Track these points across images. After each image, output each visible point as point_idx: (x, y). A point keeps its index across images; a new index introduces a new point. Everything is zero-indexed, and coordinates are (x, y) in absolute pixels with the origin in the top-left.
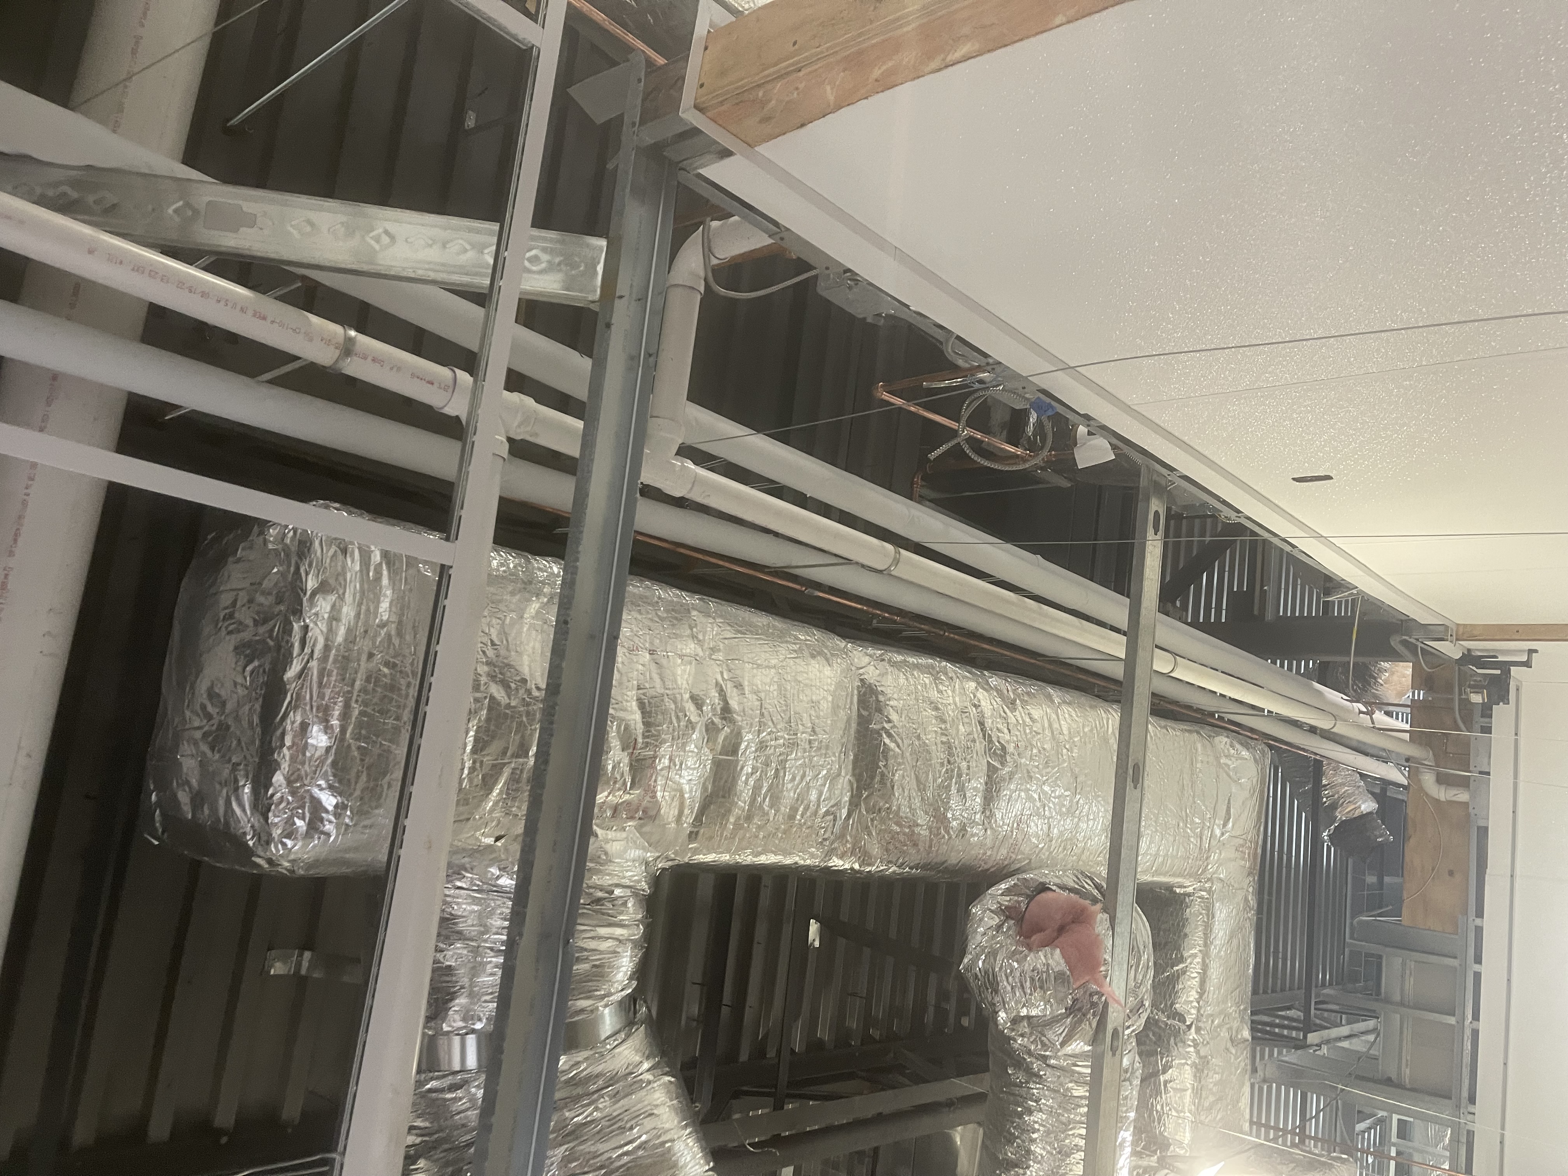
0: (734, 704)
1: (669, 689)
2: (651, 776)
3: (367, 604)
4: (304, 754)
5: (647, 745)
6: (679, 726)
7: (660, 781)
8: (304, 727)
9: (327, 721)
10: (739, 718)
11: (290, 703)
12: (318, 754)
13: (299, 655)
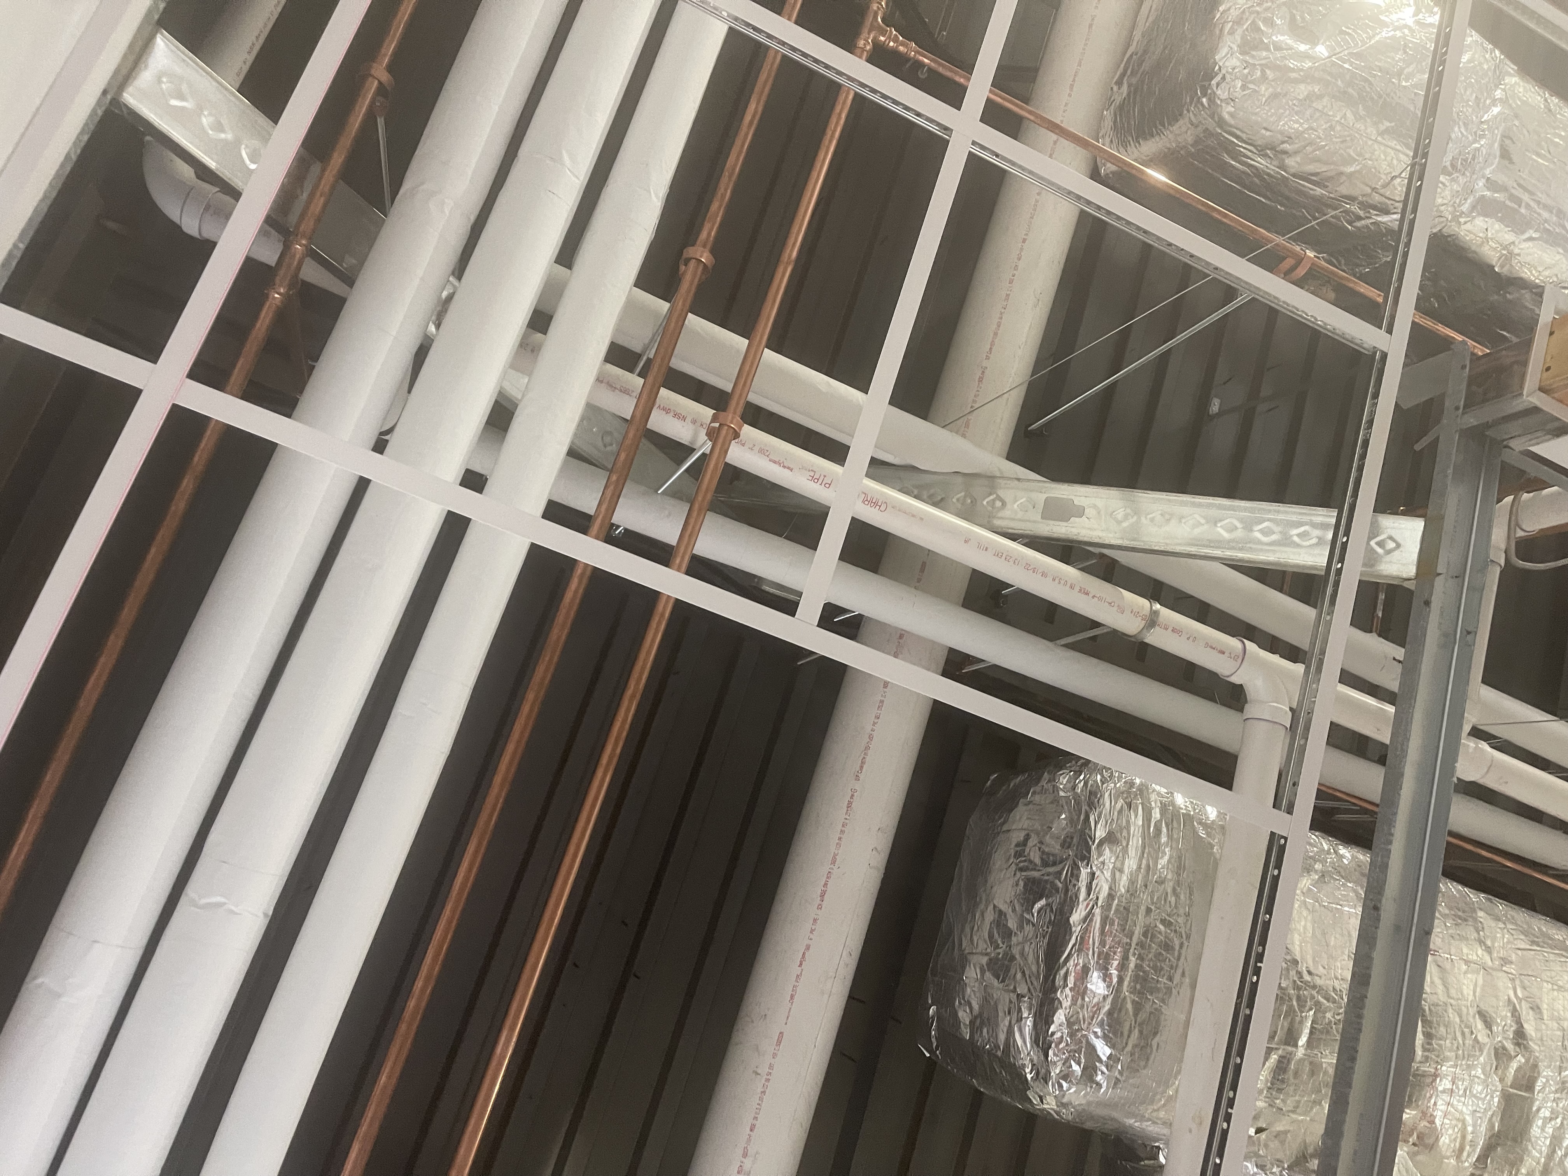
0: (1529, 1028)
1: (1453, 998)
2: (1431, 1097)
3: (1148, 860)
4: (1083, 999)
5: (1426, 1059)
6: (1464, 1044)
7: (1441, 1106)
8: (1086, 970)
9: (1107, 969)
10: (1536, 1048)
11: (1074, 945)
12: (1095, 1000)
13: (1085, 900)
